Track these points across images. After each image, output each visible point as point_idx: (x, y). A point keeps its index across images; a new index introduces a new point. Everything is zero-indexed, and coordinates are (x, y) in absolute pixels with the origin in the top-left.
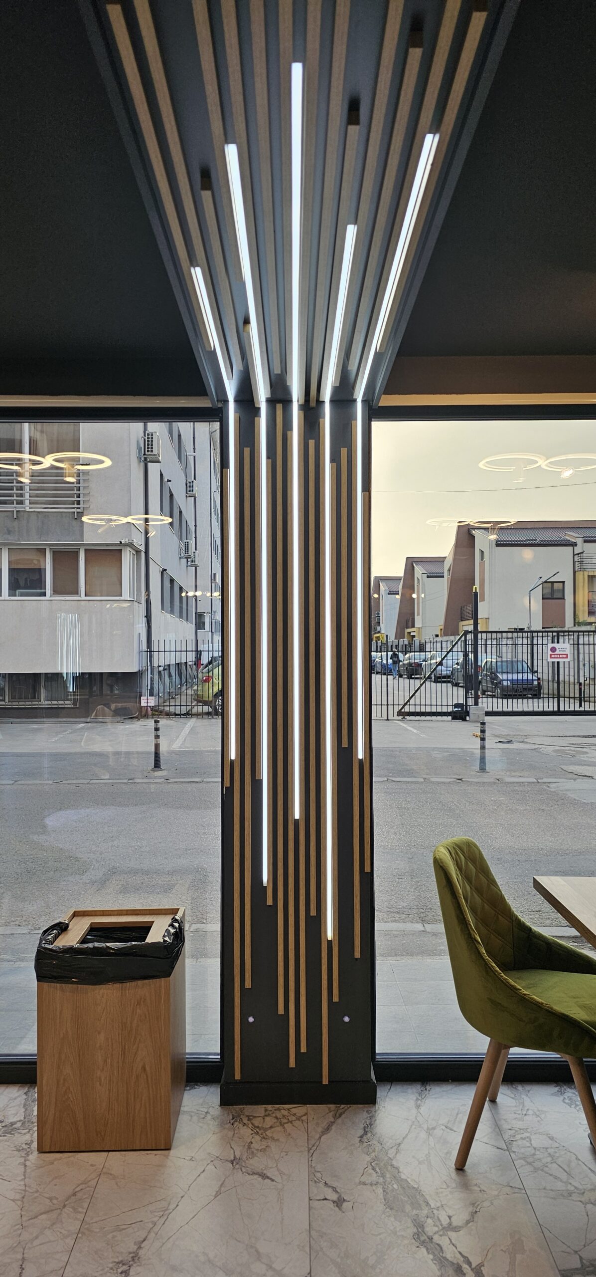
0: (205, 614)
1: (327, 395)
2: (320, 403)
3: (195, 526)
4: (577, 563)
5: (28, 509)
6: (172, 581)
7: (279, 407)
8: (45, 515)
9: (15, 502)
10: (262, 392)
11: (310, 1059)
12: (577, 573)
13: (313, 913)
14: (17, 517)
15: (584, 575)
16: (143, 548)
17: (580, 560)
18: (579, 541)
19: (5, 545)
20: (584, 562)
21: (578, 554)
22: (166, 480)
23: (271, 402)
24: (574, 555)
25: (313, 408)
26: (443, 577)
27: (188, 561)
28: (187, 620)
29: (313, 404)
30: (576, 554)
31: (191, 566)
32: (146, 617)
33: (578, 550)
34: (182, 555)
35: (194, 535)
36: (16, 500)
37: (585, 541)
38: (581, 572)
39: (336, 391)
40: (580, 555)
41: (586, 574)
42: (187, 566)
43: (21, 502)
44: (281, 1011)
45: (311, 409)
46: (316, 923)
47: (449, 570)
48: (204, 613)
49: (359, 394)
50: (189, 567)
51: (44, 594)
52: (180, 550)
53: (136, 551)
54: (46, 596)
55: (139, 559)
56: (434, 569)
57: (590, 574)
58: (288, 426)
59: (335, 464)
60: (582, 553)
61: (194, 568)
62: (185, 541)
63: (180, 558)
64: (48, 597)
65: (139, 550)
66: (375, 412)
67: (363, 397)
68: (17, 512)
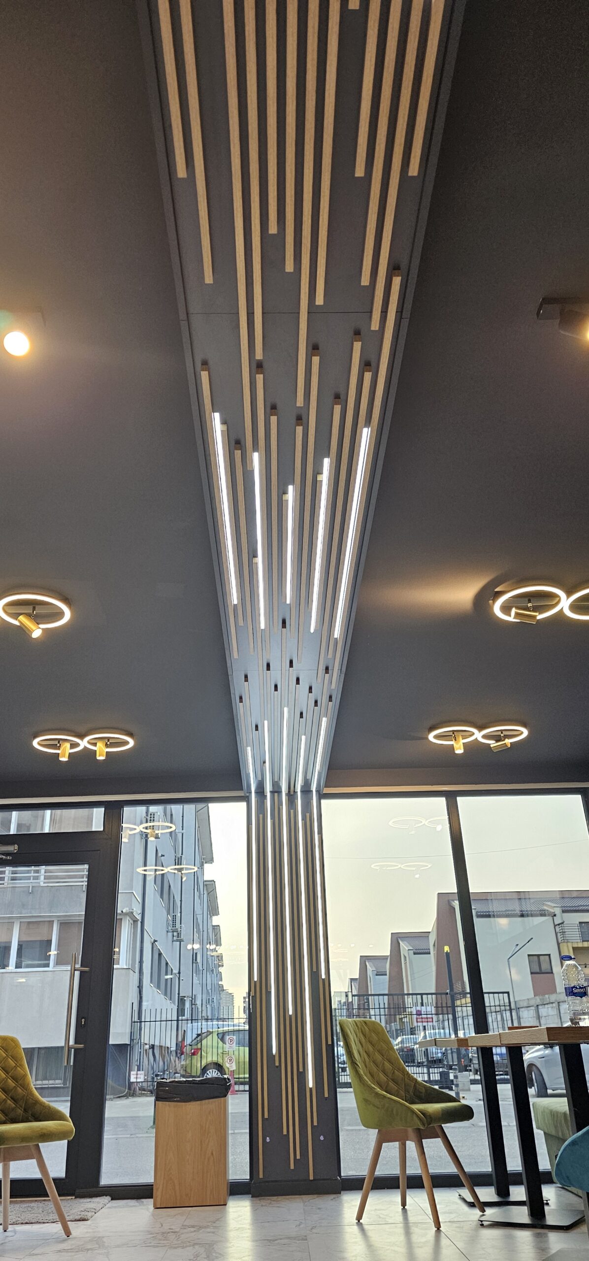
0: (185, 999)
1: (299, 789)
2: (295, 792)
3: (181, 901)
4: (559, 934)
5: (42, 884)
6: (160, 954)
7: (276, 794)
8: (57, 889)
9: (32, 878)
10: (268, 788)
11: (302, 1163)
12: (561, 945)
13: (301, 1070)
14: (32, 891)
15: (568, 946)
16: (139, 917)
17: (561, 931)
18: (558, 911)
19: (18, 919)
20: (566, 933)
21: (559, 925)
22: (160, 855)
23: (272, 792)
24: (555, 926)
25: (292, 795)
26: (429, 953)
27: (173, 936)
28: (171, 999)
29: (292, 793)
30: (557, 925)
31: (177, 941)
32: (138, 987)
33: (558, 920)
34: (170, 928)
35: (179, 910)
36: (33, 876)
37: (564, 912)
38: (565, 944)
39: (302, 787)
40: (560, 926)
41: (570, 945)
42: (173, 941)
43: (37, 878)
44: (285, 1132)
45: (291, 796)
46: (302, 1076)
47: (434, 945)
48: (185, 997)
49: (314, 788)
50: (174, 942)
51: (48, 965)
52: (168, 925)
53: (134, 921)
54: (49, 967)
55: (135, 927)
56: (421, 945)
57: (574, 946)
58: (280, 803)
59: (304, 821)
60: (563, 923)
61: (178, 943)
62: (173, 914)
63: (167, 932)
64: (51, 968)
65: (136, 920)
66: (322, 796)
67: (316, 789)
68: (33, 887)
